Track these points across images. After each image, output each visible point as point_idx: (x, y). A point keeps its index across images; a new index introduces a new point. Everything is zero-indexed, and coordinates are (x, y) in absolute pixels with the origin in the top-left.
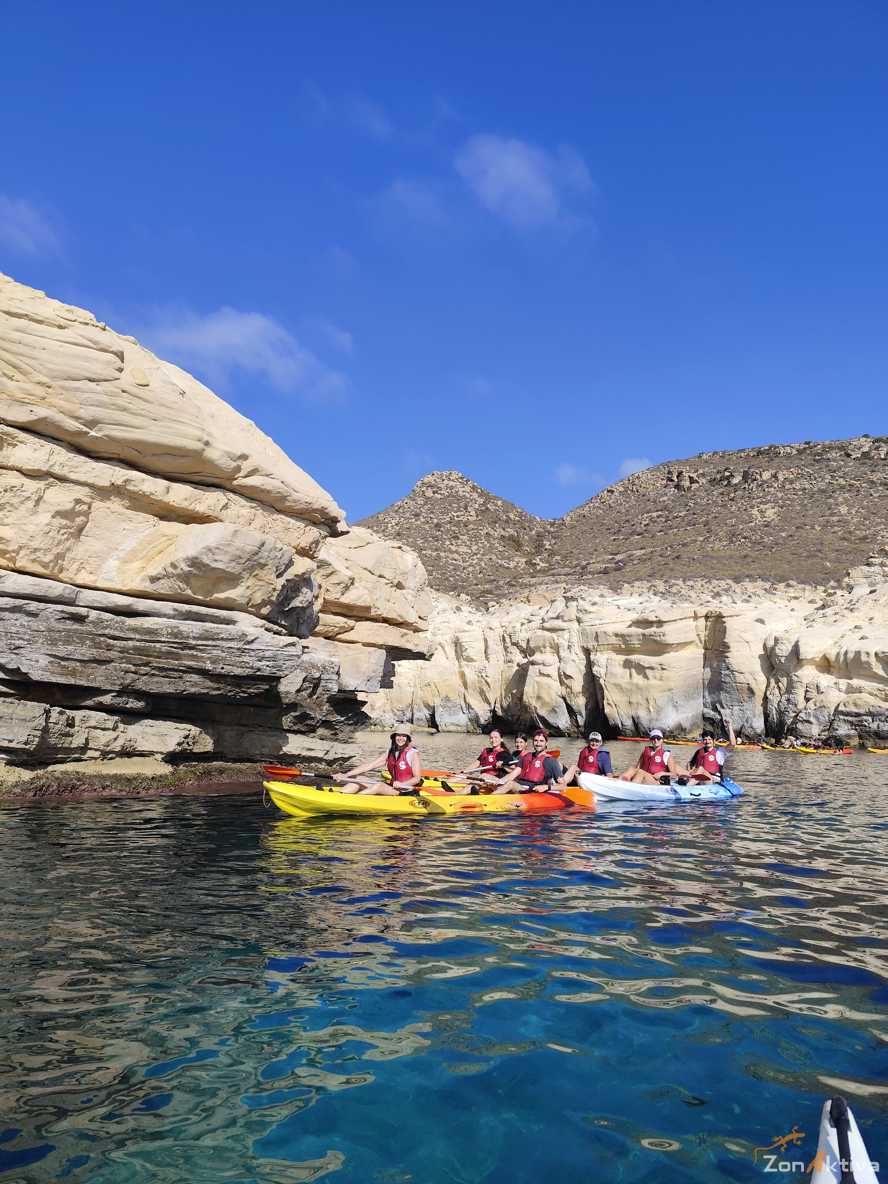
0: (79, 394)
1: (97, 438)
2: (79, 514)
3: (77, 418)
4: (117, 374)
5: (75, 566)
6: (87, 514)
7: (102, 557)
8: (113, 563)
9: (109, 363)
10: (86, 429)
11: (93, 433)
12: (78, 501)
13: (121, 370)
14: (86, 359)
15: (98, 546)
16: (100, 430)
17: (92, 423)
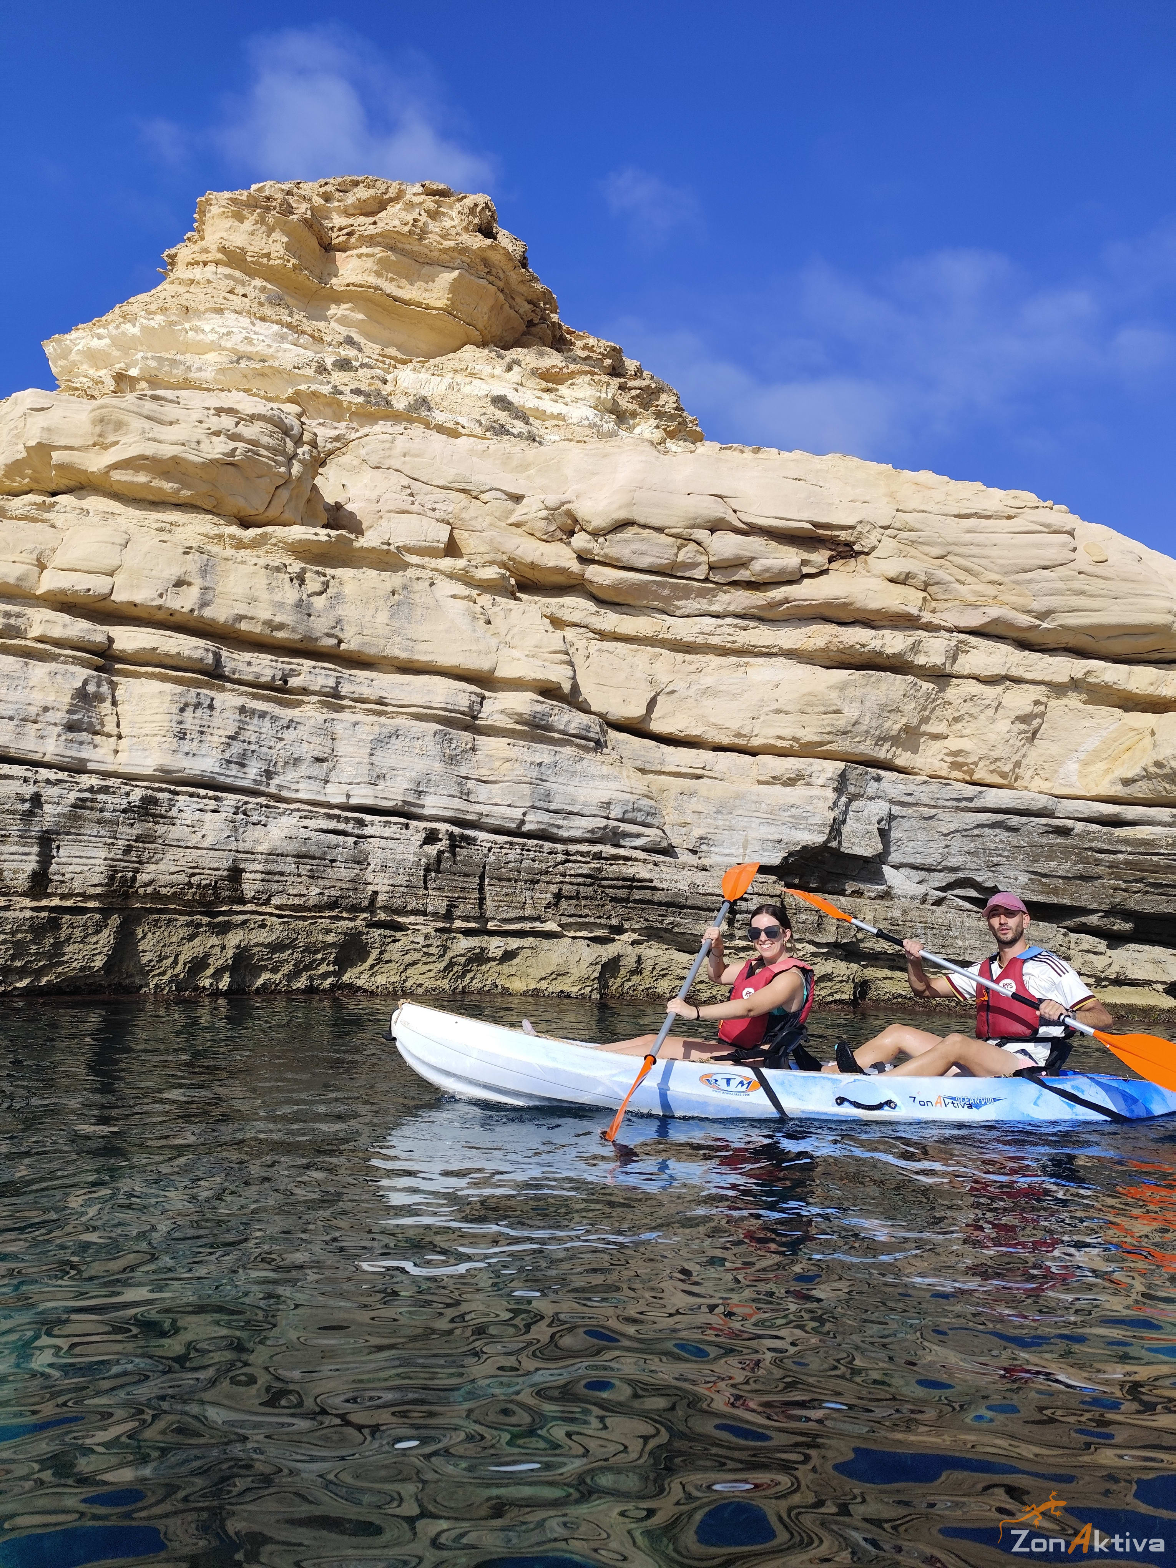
0: (1032, 586)
1: (1049, 629)
2: (1036, 716)
3: (1029, 612)
4: (1072, 556)
5: (1030, 773)
6: (1042, 715)
7: (1057, 761)
8: (1073, 767)
9: (1064, 545)
10: (1038, 622)
11: (1045, 625)
12: (1037, 703)
13: (1074, 550)
14: (1039, 546)
15: (1054, 749)
16: (1053, 620)
17: (1043, 615)
